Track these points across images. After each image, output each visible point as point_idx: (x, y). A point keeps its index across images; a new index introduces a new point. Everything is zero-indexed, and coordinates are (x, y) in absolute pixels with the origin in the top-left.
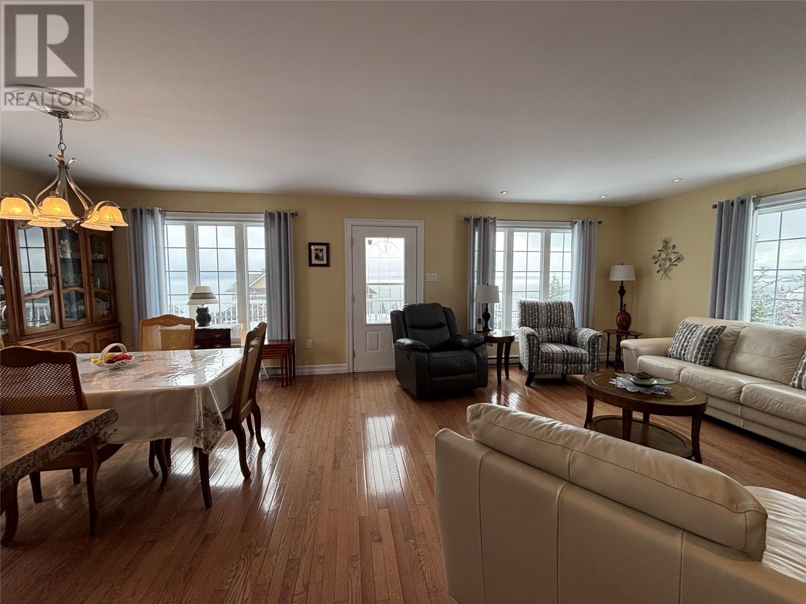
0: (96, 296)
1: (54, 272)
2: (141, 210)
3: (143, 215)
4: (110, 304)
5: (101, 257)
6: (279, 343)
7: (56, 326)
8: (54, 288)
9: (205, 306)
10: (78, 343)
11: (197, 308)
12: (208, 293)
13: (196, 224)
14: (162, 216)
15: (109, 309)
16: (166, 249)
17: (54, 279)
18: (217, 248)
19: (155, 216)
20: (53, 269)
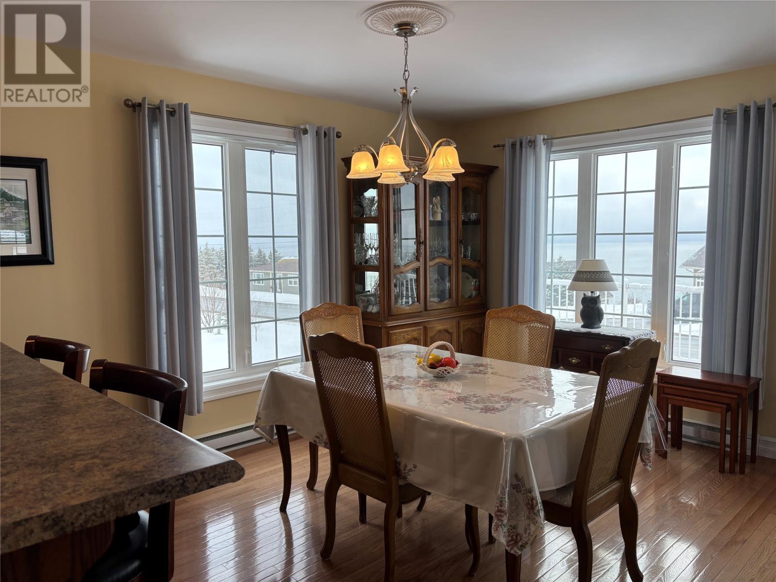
0: (463, 271)
1: (422, 239)
2: (521, 143)
3: (523, 149)
4: (479, 281)
5: (473, 216)
6: (726, 381)
7: (419, 307)
8: (422, 259)
9: (597, 293)
10: (440, 331)
11: (583, 296)
12: (601, 272)
13: (595, 154)
14: (547, 147)
15: (478, 289)
16: (550, 200)
17: (422, 247)
18: (625, 193)
19: (538, 149)
20: (422, 234)
